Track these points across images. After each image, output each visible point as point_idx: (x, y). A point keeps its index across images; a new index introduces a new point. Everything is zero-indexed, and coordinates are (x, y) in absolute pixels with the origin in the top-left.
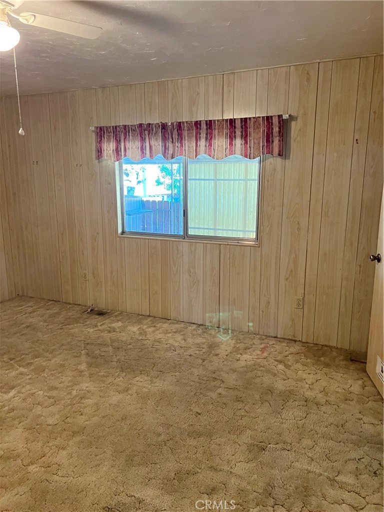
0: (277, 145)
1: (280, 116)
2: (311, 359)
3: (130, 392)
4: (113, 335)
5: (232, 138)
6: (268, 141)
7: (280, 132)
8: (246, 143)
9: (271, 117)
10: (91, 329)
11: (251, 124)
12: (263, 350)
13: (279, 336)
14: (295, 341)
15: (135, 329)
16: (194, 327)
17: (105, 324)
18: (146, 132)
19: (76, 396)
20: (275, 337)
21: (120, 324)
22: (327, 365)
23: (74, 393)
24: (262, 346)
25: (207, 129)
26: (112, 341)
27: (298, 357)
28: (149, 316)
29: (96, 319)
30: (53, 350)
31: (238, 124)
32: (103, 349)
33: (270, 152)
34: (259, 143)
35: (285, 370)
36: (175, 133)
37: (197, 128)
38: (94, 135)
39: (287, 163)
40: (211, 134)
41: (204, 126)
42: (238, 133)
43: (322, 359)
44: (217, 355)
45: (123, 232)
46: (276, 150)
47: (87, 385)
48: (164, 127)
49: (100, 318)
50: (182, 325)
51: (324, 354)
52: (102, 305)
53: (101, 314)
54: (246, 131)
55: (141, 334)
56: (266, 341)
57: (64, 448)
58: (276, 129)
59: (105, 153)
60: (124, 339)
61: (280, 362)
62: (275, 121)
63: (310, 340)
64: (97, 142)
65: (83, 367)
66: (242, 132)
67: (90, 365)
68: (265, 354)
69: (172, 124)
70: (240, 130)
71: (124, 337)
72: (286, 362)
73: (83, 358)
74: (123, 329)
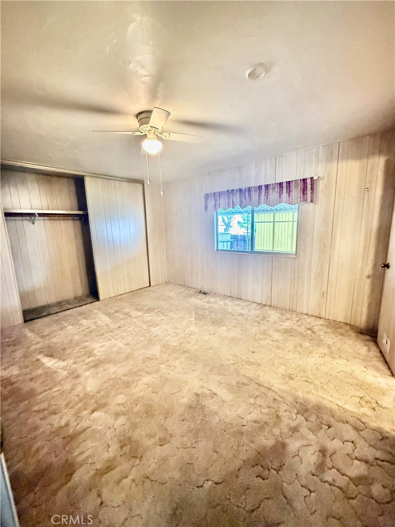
0: (310, 196)
1: (312, 178)
2: (331, 329)
3: (216, 335)
4: (210, 305)
5: (281, 193)
6: (303, 194)
7: (311, 188)
8: (289, 196)
9: (306, 179)
10: (199, 301)
11: (293, 185)
12: (298, 321)
13: (309, 314)
14: (320, 318)
15: (222, 303)
16: (256, 304)
17: (207, 298)
18: (231, 194)
19: (187, 334)
20: (307, 314)
21: (214, 299)
22: (342, 335)
23: (187, 332)
24: (298, 319)
25: (265, 190)
26: (209, 307)
27: (321, 327)
28: (230, 297)
29: (202, 296)
30: (179, 310)
31: (284, 185)
32: (204, 311)
33: (305, 200)
34: (298, 195)
35: (312, 334)
36: (247, 193)
37: (259, 190)
38: (203, 199)
39: (316, 207)
40: (268, 192)
41: (263, 188)
42: (285, 190)
43: (339, 330)
44: (268, 321)
45: (217, 250)
46: (309, 199)
47: (193, 328)
48: (241, 190)
49: (204, 296)
50: (249, 303)
51: (340, 328)
52: (205, 289)
53: (205, 294)
54: (290, 189)
55: (224, 305)
56: (300, 316)
57: (178, 359)
58: (309, 186)
59: (209, 208)
60: (215, 307)
61: (309, 329)
62: (309, 181)
63: (331, 318)
64: (205, 202)
65: (193, 319)
66: (287, 190)
67: (196, 319)
68: (299, 324)
69: (245, 188)
70: (286, 188)
71: (215, 306)
72: (313, 329)
73: (193, 315)
74: (215, 302)
